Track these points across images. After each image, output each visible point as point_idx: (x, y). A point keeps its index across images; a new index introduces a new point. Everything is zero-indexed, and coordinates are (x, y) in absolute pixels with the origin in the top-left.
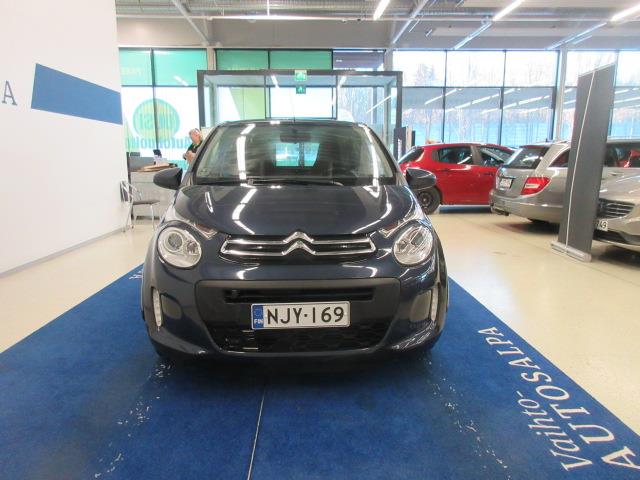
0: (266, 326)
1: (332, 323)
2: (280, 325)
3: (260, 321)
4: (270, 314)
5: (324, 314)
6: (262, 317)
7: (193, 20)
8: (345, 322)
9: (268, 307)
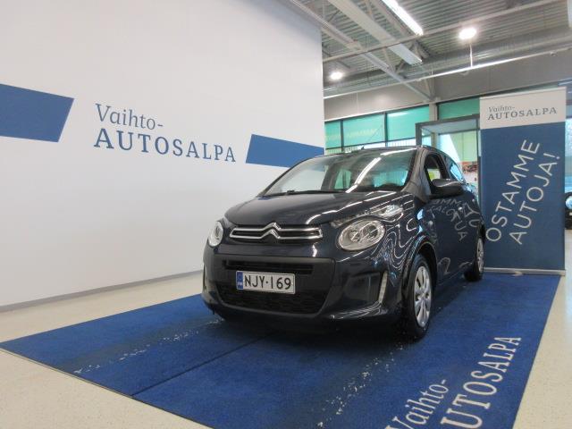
0: (245, 288)
1: (283, 290)
2: (252, 288)
3: (241, 284)
4: (246, 279)
5: (278, 283)
6: (242, 281)
7: (410, 84)
8: (292, 290)
9: (246, 274)
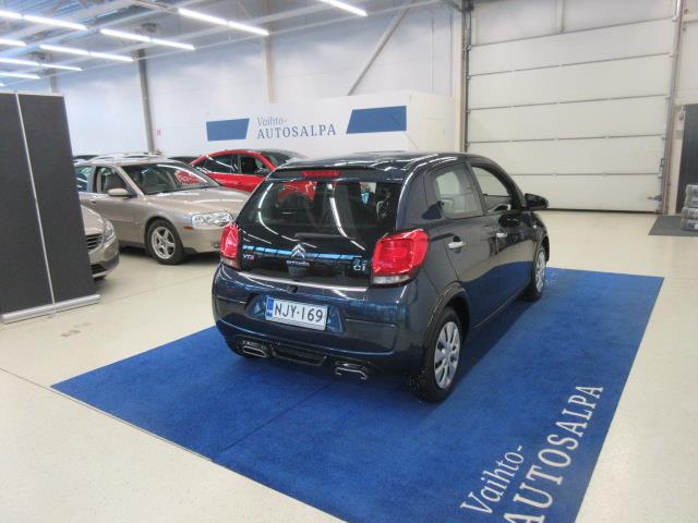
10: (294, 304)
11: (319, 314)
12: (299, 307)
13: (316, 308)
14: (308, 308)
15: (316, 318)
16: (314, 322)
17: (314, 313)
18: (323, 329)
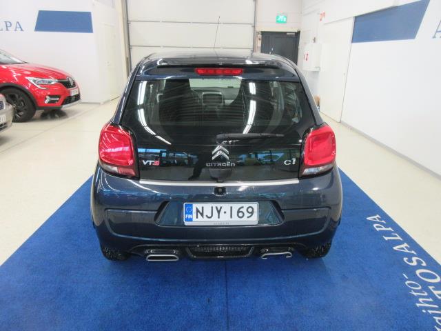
10: (219, 205)
11: (250, 210)
12: (226, 207)
13: (246, 205)
14: (236, 206)
15: (247, 215)
16: (245, 218)
17: (244, 210)
18: (256, 223)
